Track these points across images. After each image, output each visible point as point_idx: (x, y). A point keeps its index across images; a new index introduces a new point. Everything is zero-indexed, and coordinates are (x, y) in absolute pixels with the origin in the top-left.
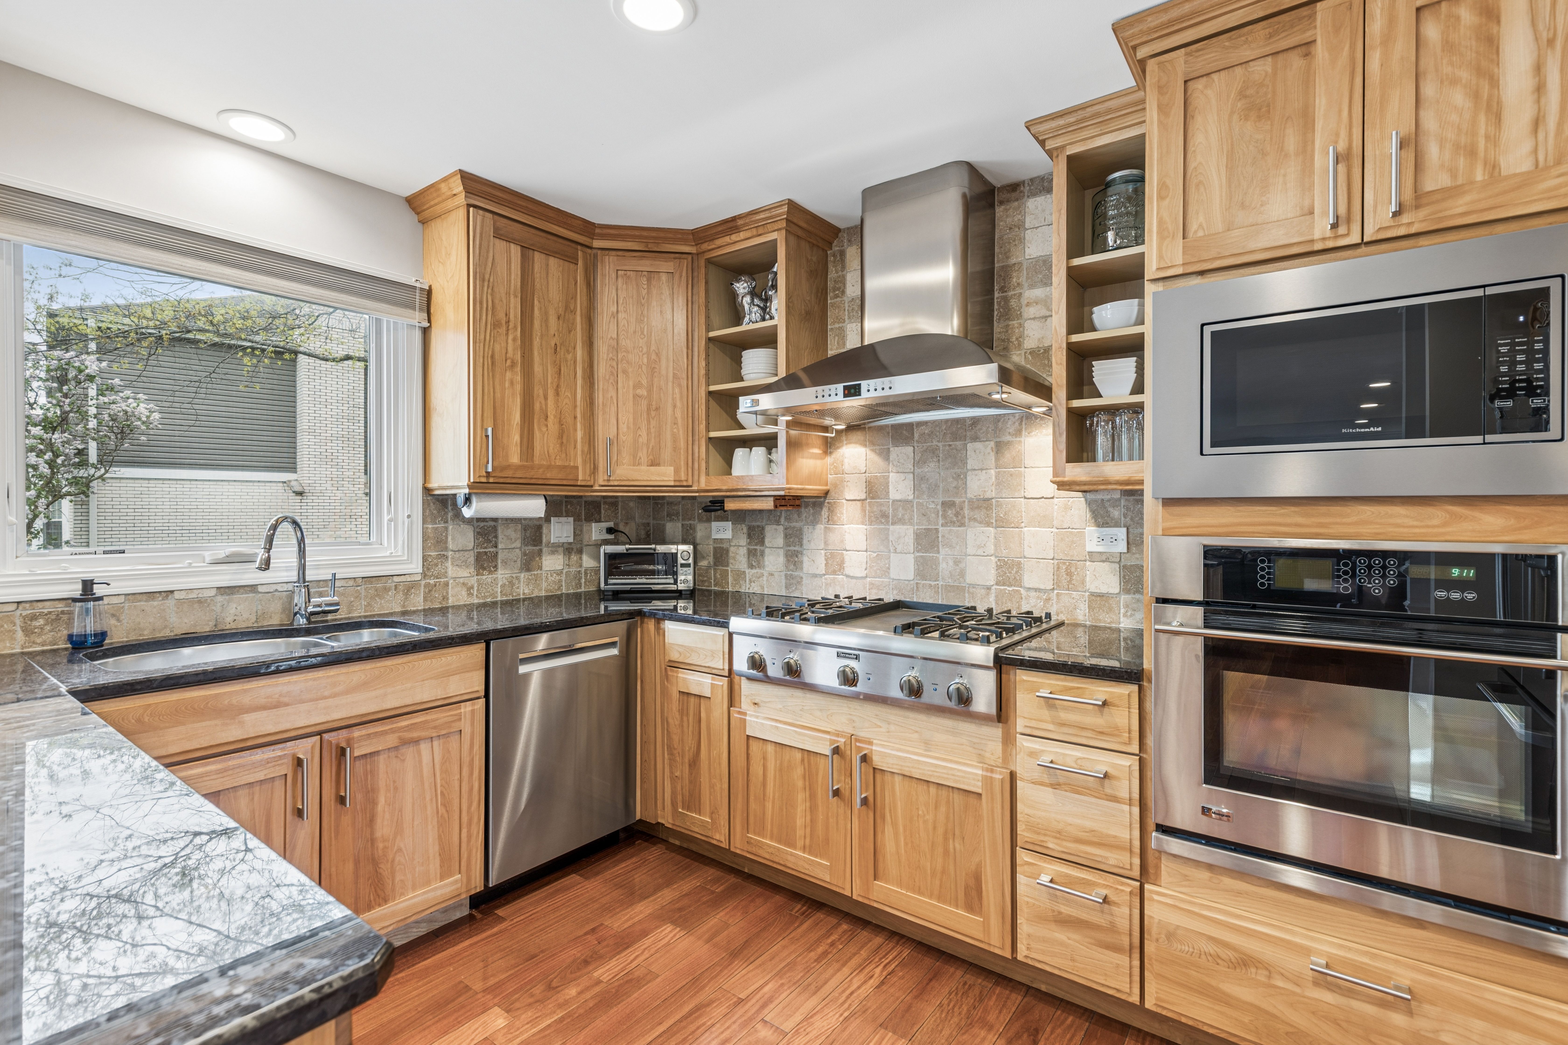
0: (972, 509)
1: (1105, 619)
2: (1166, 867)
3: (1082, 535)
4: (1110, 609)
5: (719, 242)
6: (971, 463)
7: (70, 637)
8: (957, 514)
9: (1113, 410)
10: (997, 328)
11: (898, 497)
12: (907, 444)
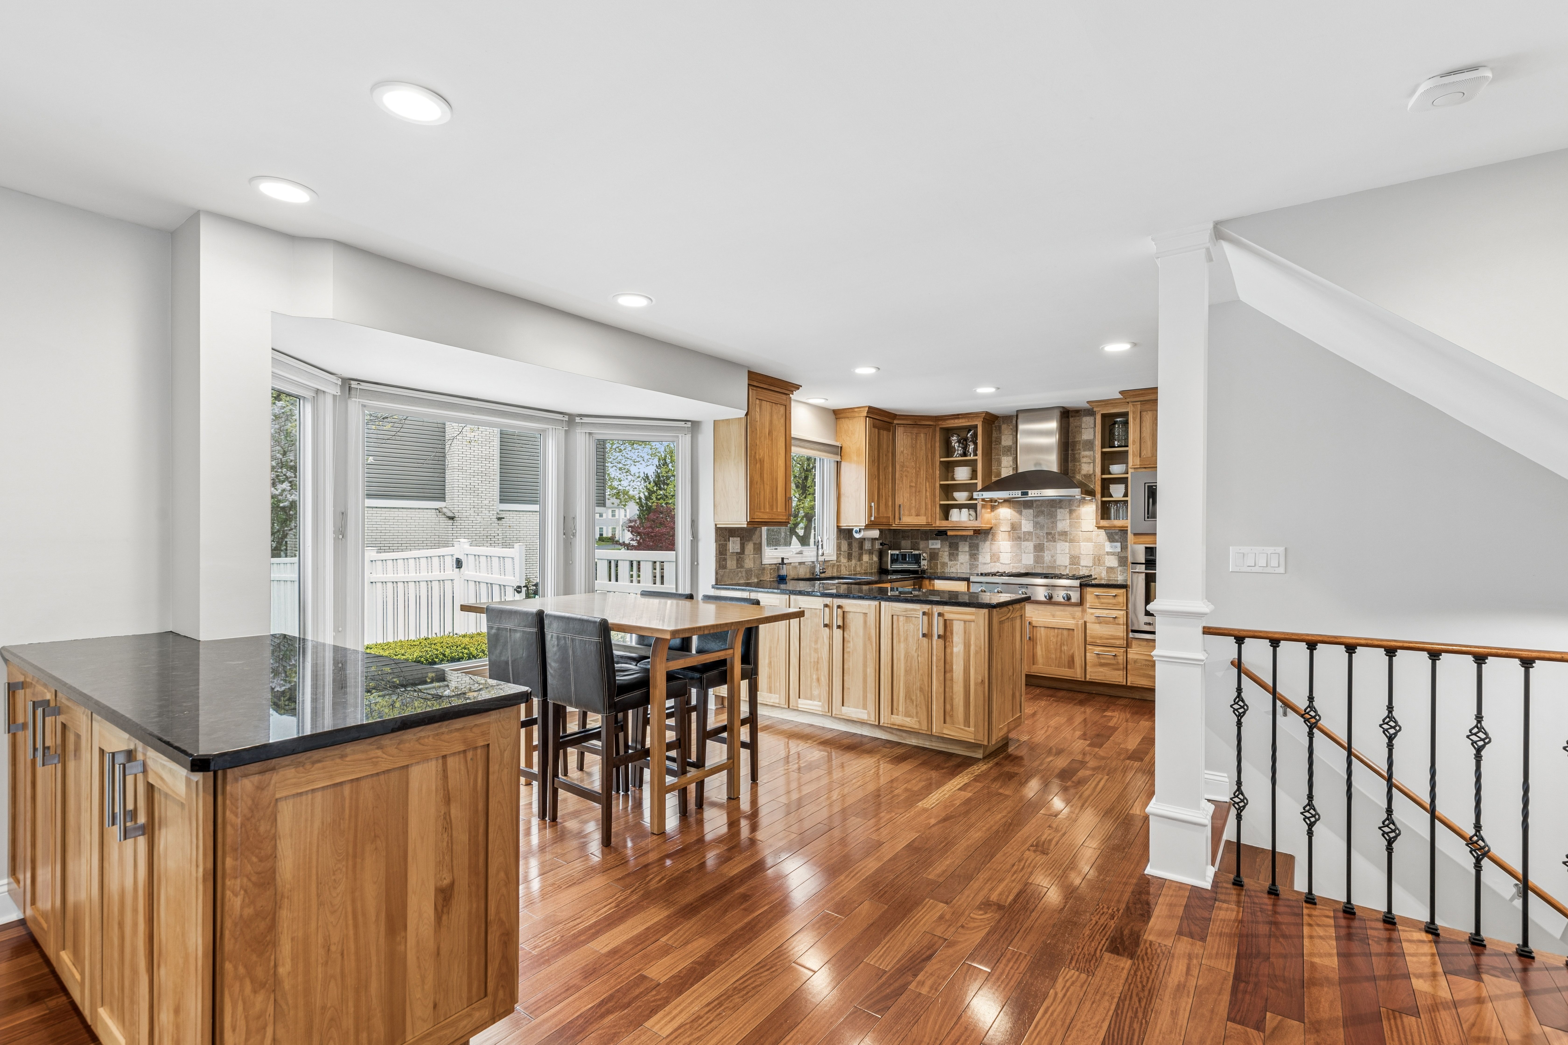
0: (1059, 535)
1: (1113, 576)
2: (1134, 643)
3: (1104, 545)
4: (1115, 573)
5: (948, 422)
6: (1059, 517)
7: (779, 576)
8: (1053, 538)
9: (1116, 502)
10: (1070, 465)
11: (1026, 530)
12: (1030, 508)
